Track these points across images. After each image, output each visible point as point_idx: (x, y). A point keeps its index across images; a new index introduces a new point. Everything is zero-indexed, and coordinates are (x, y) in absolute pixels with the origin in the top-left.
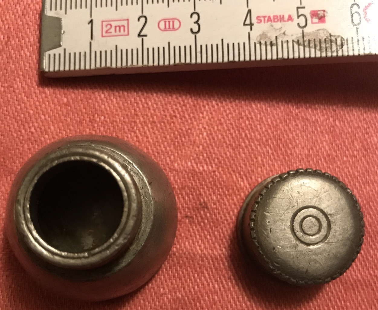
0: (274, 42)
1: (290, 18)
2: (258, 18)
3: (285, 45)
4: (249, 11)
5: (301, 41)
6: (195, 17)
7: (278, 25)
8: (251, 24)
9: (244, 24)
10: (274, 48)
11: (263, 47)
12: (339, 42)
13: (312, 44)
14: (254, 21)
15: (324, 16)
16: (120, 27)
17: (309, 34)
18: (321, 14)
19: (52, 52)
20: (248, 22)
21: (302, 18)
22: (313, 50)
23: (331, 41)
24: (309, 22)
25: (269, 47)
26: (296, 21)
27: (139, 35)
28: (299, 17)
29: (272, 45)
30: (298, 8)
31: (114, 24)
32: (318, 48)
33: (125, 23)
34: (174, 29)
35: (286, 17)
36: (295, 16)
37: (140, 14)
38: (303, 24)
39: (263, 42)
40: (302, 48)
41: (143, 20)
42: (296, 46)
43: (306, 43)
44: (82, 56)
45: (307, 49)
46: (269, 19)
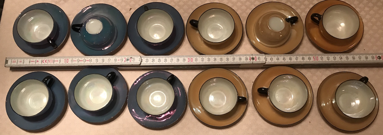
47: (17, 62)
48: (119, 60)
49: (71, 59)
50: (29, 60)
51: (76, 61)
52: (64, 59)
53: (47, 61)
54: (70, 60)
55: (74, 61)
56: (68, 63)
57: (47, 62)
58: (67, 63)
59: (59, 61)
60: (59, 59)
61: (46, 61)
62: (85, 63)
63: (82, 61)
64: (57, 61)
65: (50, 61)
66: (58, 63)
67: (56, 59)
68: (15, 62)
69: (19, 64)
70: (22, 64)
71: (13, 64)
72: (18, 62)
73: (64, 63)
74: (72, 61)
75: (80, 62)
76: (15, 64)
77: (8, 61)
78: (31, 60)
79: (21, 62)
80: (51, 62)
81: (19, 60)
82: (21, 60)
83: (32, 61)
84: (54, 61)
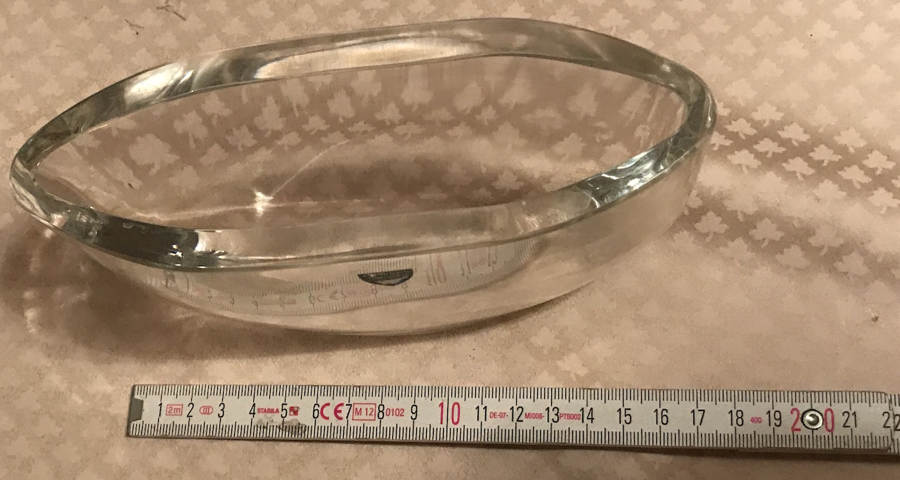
0: (266, 426)
1: (277, 411)
2: (258, 409)
3: (272, 428)
4: (254, 405)
5: (281, 427)
6: (222, 405)
7: (269, 415)
8: (254, 414)
9: (250, 413)
10: (265, 430)
11: (259, 429)
12: (303, 429)
13: (287, 429)
14: (256, 411)
15: (297, 411)
16: (177, 409)
17: (287, 422)
18: (296, 409)
19: (135, 423)
20: (252, 412)
21: (284, 411)
22: (287, 433)
23: (299, 427)
24: (288, 414)
25: (262, 429)
26: (280, 412)
27: (188, 416)
28: (282, 410)
29: (264, 428)
30: (283, 404)
31: (174, 407)
32: (291, 431)
33: (180, 407)
34: (209, 414)
35: (275, 410)
36: (280, 410)
37: (190, 402)
38: (284, 416)
39: (259, 426)
40: (281, 431)
41: (191, 405)
42: (278, 429)
43: (284, 428)
44: (153, 427)
45: (284, 432)
46: (265, 411)
47: (186, 412)
48: (756, 420)
49: (477, 402)
50: (247, 402)
51: (503, 415)
52: (438, 401)
53: (345, 410)
54: (468, 406)
55: (494, 415)
56: (459, 426)
57: (343, 415)
58: (451, 425)
59: (408, 414)
60: (406, 403)
61: (336, 412)
62: (556, 427)
63: (540, 416)
64: (400, 413)
65: (359, 412)
66: (405, 422)
67: (390, 403)
68: (179, 411)
69: (198, 419)
70: (212, 420)
71: (166, 420)
72: (195, 413)
73: (436, 424)
74: (482, 411)
75: (527, 425)
76: (182, 420)
77: (142, 402)
78: (263, 402)
79: (206, 410)
80: (363, 416)
81: (200, 401)
82: (207, 403)
83: (266, 406)
84: (381, 412)
